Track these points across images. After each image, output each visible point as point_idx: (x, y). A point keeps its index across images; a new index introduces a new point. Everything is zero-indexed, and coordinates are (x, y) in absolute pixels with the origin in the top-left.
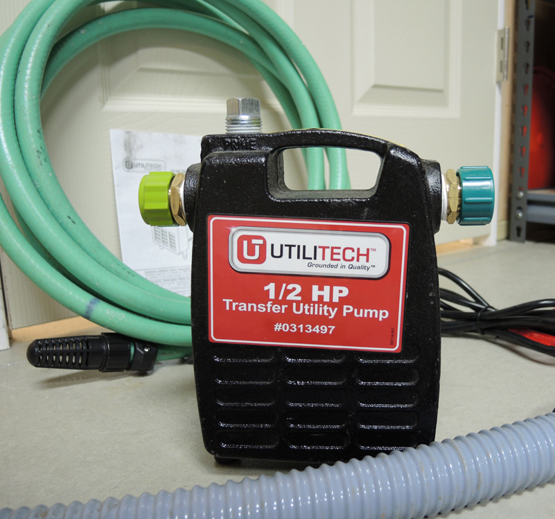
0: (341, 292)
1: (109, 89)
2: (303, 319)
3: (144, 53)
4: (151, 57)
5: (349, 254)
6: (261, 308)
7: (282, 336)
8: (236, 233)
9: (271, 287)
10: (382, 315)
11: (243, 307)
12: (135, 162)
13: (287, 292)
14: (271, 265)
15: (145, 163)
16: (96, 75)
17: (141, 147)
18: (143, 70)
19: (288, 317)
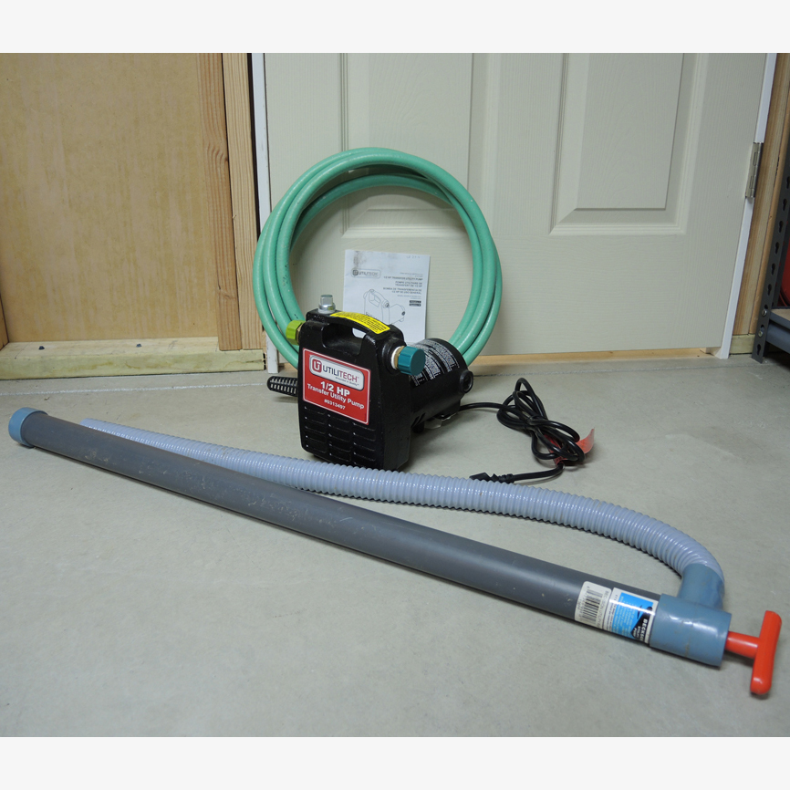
0: (347, 393)
1: (346, 224)
2: (333, 400)
3: (370, 199)
4: (375, 202)
5: (350, 377)
6: (320, 391)
7: (326, 405)
8: (312, 358)
9: (323, 383)
10: (362, 407)
11: (314, 389)
12: (360, 271)
13: (329, 387)
14: (323, 374)
15: (366, 271)
16: (338, 217)
17: (365, 261)
18: (370, 210)
19: (329, 398)
